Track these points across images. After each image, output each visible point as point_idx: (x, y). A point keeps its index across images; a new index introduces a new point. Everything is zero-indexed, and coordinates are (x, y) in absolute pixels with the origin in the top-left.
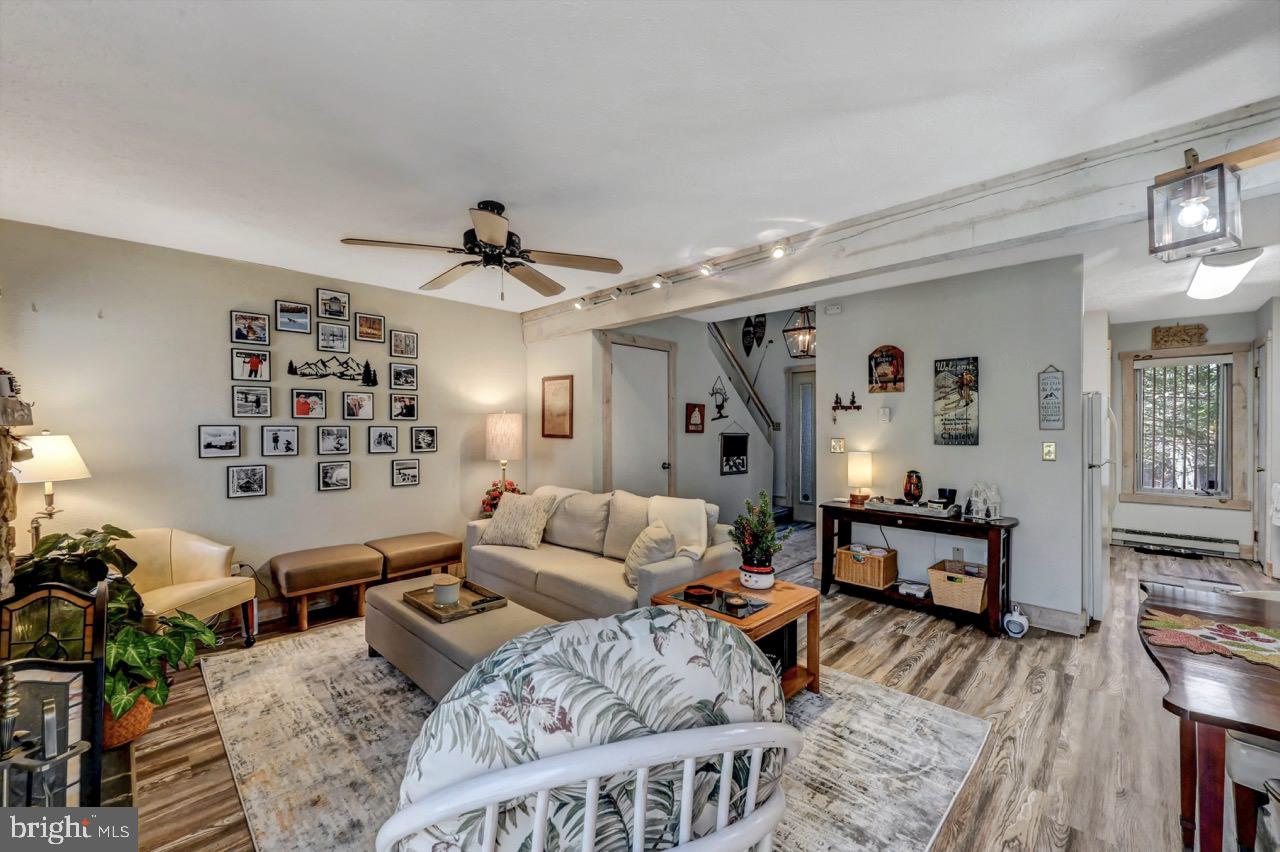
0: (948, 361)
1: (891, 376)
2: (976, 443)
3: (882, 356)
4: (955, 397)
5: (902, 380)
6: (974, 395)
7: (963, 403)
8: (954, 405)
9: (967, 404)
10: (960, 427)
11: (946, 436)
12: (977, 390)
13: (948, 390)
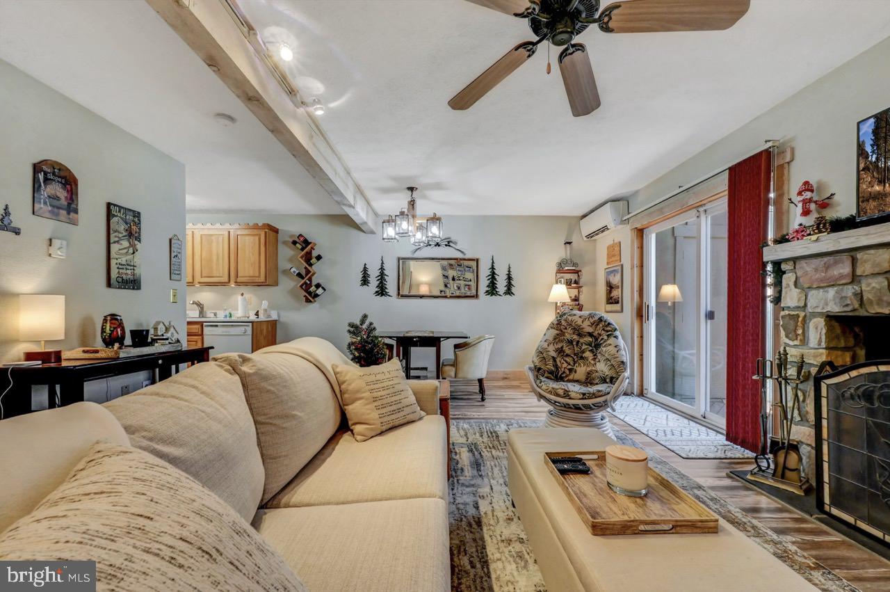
0: (120, 207)
1: (64, 202)
2: (139, 288)
3: (54, 174)
4: (125, 244)
5: (76, 211)
6: (139, 246)
7: (131, 251)
8: (125, 251)
9: (134, 253)
10: (129, 272)
11: (120, 280)
12: (139, 241)
13: (120, 235)
